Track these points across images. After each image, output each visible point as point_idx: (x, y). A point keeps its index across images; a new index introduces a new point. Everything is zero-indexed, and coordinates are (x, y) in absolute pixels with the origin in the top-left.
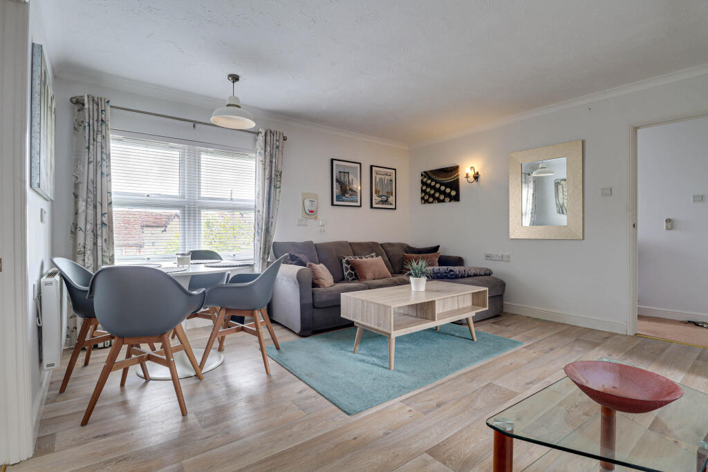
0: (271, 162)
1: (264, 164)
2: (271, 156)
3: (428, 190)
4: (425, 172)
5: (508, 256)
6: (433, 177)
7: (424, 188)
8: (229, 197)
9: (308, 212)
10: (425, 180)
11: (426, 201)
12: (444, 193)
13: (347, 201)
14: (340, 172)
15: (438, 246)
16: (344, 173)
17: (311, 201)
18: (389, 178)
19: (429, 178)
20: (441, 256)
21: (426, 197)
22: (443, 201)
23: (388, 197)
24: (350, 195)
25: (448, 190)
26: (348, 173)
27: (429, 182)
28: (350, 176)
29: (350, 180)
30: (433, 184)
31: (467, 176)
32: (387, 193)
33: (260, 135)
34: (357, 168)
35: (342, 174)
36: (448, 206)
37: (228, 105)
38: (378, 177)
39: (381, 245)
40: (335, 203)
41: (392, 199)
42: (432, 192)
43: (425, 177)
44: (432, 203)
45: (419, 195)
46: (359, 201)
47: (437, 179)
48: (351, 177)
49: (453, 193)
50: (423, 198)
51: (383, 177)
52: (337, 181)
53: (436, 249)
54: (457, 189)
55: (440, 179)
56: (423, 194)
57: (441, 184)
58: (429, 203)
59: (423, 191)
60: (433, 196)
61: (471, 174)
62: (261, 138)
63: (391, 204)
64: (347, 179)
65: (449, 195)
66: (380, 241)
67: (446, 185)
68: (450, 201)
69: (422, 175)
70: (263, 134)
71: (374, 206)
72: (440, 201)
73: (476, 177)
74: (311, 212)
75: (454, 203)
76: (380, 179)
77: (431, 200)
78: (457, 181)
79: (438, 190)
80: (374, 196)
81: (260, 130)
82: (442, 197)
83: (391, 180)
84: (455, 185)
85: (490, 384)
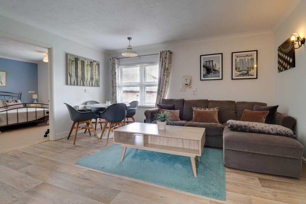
4: (279, 47)
6: (282, 50)
7: (280, 60)
8: (154, 81)
11: (280, 70)
12: (287, 61)
14: (206, 62)
15: (278, 106)
17: (186, 79)
18: (250, 58)
23: (248, 71)
24: (214, 73)
25: (289, 58)
26: (212, 61)
29: (214, 65)
30: (282, 55)
32: (248, 68)
35: (208, 62)
37: (128, 49)
38: (239, 58)
40: (203, 79)
41: (253, 72)
42: (282, 62)
43: (279, 51)
45: (277, 65)
46: (221, 76)
48: (214, 63)
49: (292, 61)
50: (278, 68)
51: (243, 58)
52: (204, 66)
54: (294, 57)
59: (278, 62)
60: (282, 65)
63: (252, 76)
64: (211, 65)
65: (289, 63)
66: (236, 100)
68: (289, 68)
71: (234, 78)
72: (285, 69)
74: (186, 84)
75: (292, 69)
77: (282, 68)
79: (284, 60)
80: (235, 71)
82: (286, 65)
83: (252, 59)
85: (120, 191)
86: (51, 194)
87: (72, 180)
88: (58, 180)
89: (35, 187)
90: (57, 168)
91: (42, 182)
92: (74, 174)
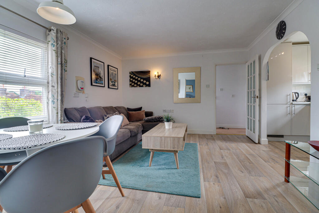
0: (61, 52)
1: (57, 53)
2: (62, 49)
3: (134, 81)
4: (132, 72)
5: (173, 110)
6: (137, 75)
7: (131, 79)
8: (23, 74)
9: (80, 89)
10: (132, 76)
11: (133, 86)
12: (142, 82)
13: (99, 83)
14: (95, 66)
15: (142, 107)
16: (97, 67)
17: (81, 82)
19: (134, 75)
20: (145, 112)
21: (133, 84)
22: (142, 86)
23: (115, 83)
24: (100, 80)
25: (145, 82)
26: (99, 67)
27: (134, 77)
28: (100, 69)
29: (100, 72)
30: (137, 78)
31: (155, 76)
32: (115, 80)
33: (52, 31)
34: (102, 65)
35: (96, 67)
36: (145, 89)
37: (54, 1)
38: (111, 71)
39: (115, 107)
40: (93, 84)
41: (116, 84)
42: (136, 82)
43: (132, 74)
44: (136, 87)
45: (129, 83)
46: (104, 84)
47: (139, 76)
49: (148, 83)
50: (130, 84)
51: (113, 72)
52: (94, 71)
53: (140, 109)
54: (149, 82)
55: (141, 76)
56: (131, 83)
57: (141, 78)
58: (134, 87)
59: (130, 81)
60: (137, 84)
61: (157, 75)
62: (53, 34)
63: (116, 87)
64: (98, 71)
65: (145, 84)
67: (144, 79)
68: (146, 86)
69: (130, 73)
70: (55, 31)
71: (110, 87)
72: (140, 86)
73: (159, 76)
74: (82, 88)
75: (147, 88)
76: (112, 73)
77: (136, 85)
78: (149, 78)
79: (140, 81)
80: (110, 81)
81: (52, 28)
82: (141, 84)
83: (116, 74)
84: (148, 79)
85: (214, 162)
86: (248, 184)
87: (225, 183)
88: (234, 191)
89: (256, 199)
90: (221, 207)
91: (247, 199)
92: (218, 186)
